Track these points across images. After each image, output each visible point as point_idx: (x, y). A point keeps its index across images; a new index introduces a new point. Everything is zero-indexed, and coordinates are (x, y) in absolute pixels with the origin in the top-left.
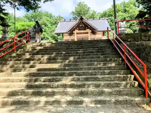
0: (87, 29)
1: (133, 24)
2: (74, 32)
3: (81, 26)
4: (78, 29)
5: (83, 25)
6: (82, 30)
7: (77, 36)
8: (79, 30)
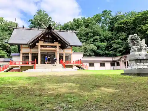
0: (55, 42)
1: (96, 40)
2: (37, 44)
3: (47, 37)
4: (43, 41)
5: (50, 37)
6: (48, 42)
7: (41, 50)
8: (45, 42)
